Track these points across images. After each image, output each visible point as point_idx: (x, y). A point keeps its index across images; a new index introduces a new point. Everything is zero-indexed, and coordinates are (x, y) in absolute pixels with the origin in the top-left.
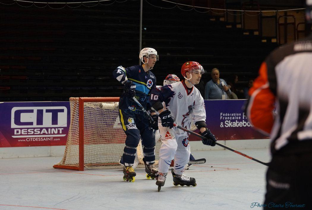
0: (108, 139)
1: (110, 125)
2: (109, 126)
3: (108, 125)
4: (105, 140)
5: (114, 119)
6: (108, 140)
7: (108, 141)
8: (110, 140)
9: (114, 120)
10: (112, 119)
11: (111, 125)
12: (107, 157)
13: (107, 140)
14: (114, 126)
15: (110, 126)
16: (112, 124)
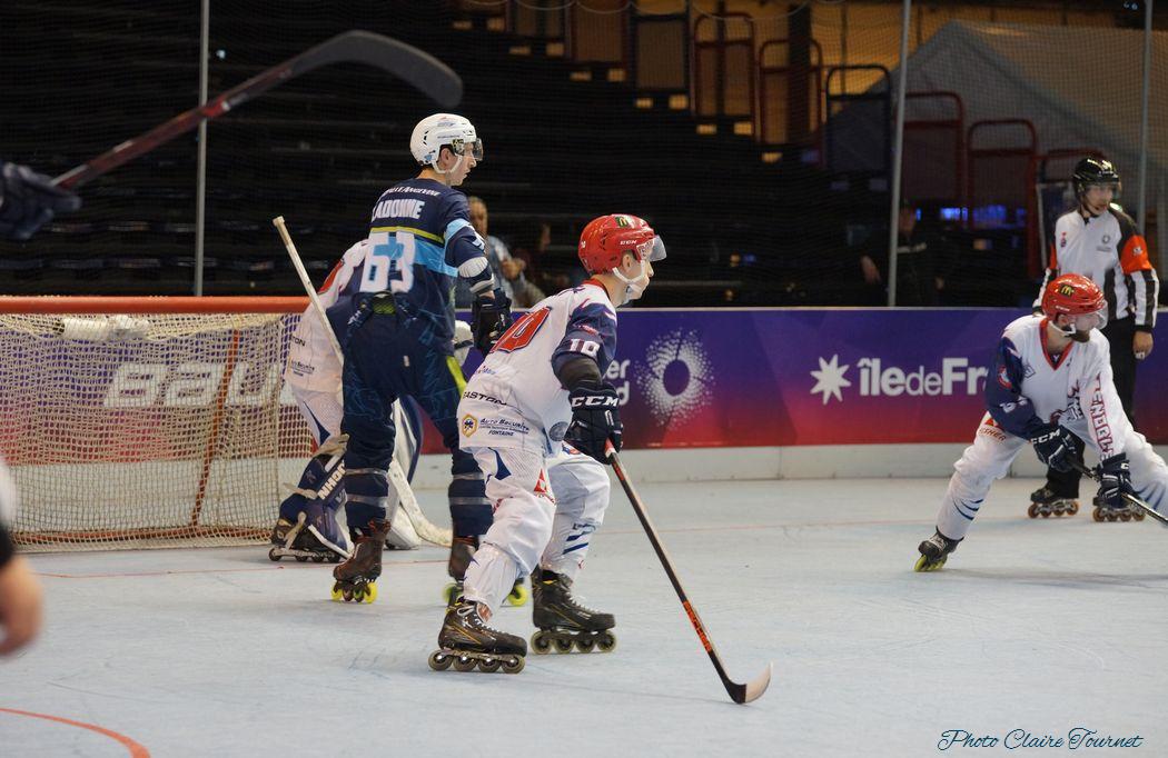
0: (83, 446)
1: (90, 396)
2: (87, 399)
3: (84, 396)
4: (74, 448)
5: (105, 374)
6: (85, 450)
7: (85, 455)
8: (91, 450)
9: (105, 381)
10: (100, 374)
11: (95, 396)
12: (80, 510)
13: (79, 449)
14: (106, 402)
15: (92, 400)
16: (99, 392)
